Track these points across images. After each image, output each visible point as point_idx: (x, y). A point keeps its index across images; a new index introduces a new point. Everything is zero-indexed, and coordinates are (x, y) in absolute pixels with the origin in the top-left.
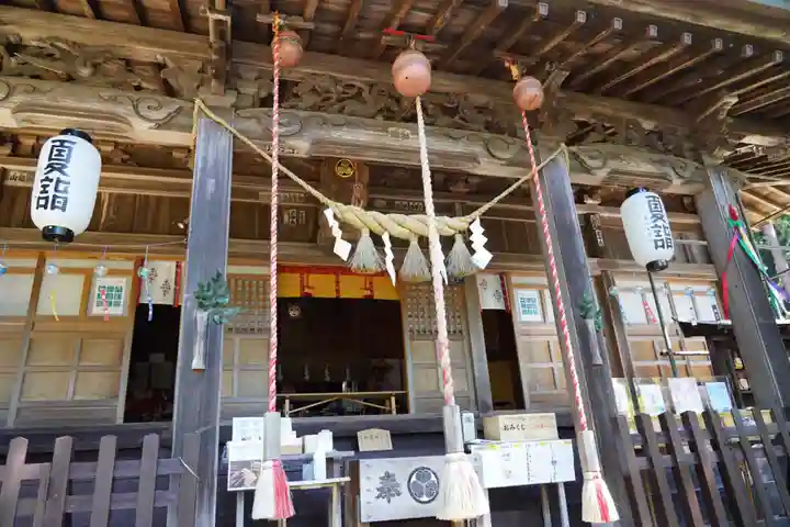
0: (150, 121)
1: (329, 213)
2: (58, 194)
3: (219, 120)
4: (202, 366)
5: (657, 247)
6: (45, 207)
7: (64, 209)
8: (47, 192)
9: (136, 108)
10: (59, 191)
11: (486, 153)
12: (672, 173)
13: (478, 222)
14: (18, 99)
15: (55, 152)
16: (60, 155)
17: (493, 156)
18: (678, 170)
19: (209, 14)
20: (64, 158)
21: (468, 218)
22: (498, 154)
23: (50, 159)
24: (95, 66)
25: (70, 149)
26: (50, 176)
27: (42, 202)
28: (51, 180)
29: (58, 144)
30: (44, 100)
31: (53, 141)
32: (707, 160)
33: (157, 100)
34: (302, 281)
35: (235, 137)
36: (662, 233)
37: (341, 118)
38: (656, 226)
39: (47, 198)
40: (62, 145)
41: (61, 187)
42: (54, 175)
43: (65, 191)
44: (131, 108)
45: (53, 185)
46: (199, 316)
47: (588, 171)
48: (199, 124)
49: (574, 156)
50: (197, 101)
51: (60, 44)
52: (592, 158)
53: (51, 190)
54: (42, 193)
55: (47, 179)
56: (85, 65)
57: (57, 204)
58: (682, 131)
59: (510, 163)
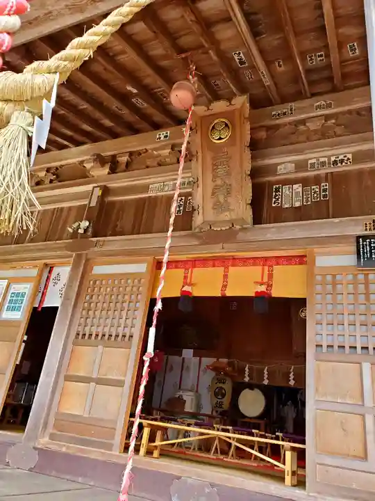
34: (185, 277)
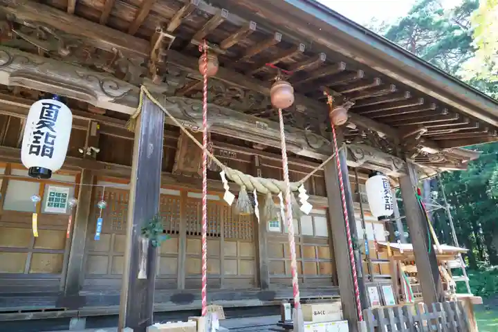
0: (111, 97)
1: (222, 174)
2: (47, 145)
3: (155, 102)
4: (145, 277)
5: (386, 208)
6: (37, 153)
7: (50, 156)
8: (39, 142)
9: (101, 85)
10: (48, 143)
11: (306, 143)
12: (393, 166)
13: (303, 186)
14: (16, 66)
15: (45, 113)
16: (49, 115)
17: (310, 146)
18: (396, 165)
19: (161, 32)
20: (53, 118)
21: (298, 183)
22: (312, 145)
23: (41, 117)
24: (71, 49)
25: (57, 112)
26: (42, 130)
27: (35, 149)
28: (42, 134)
29: (48, 106)
30: (36, 70)
31: (44, 104)
32: (408, 159)
33: (116, 82)
35: (166, 115)
36: (389, 201)
37: (228, 110)
38: (387, 197)
39: (39, 147)
40: (50, 108)
41: (50, 139)
42: (44, 130)
43: (53, 143)
44: (98, 85)
45: (43, 137)
46: (144, 241)
47: (355, 160)
48: (144, 103)
49: (349, 150)
50: (142, 87)
51: (46, 28)
52: (357, 153)
53: (42, 141)
54: (34, 142)
55: (39, 132)
56: (65, 47)
57: (46, 152)
58: (397, 141)
59: (319, 151)
